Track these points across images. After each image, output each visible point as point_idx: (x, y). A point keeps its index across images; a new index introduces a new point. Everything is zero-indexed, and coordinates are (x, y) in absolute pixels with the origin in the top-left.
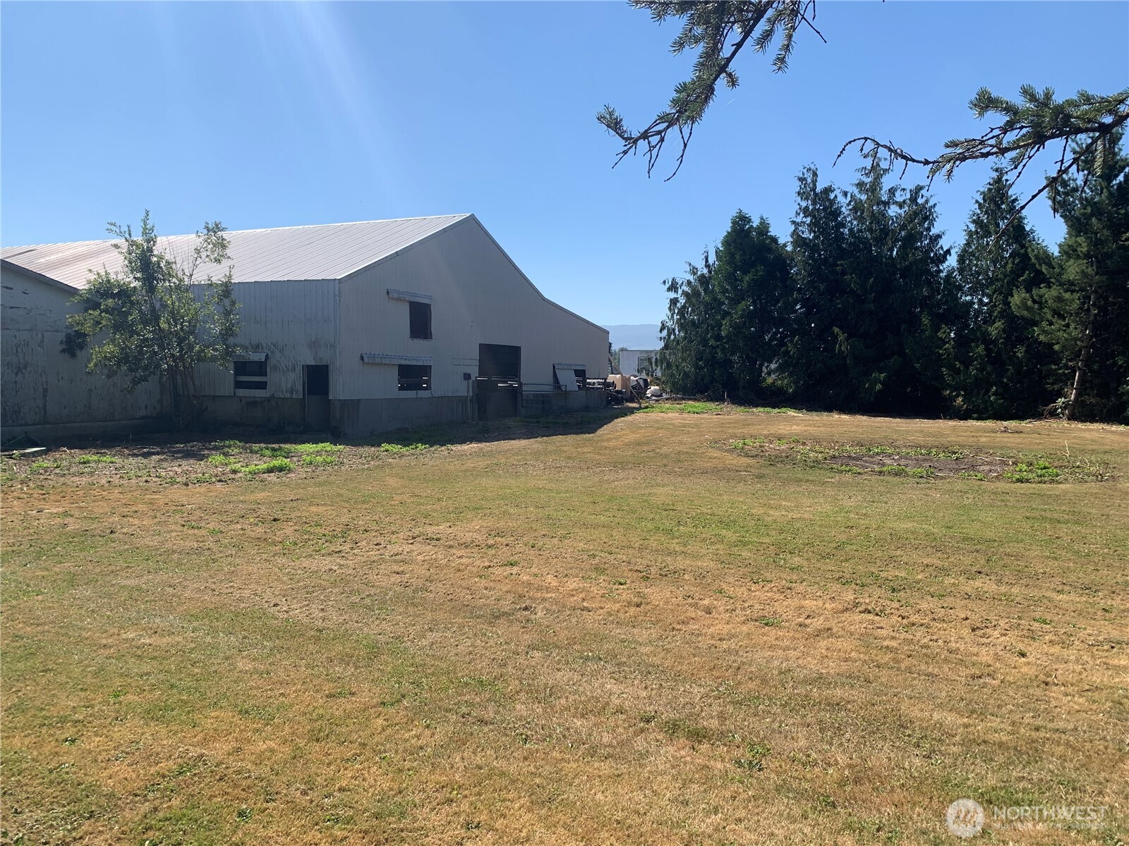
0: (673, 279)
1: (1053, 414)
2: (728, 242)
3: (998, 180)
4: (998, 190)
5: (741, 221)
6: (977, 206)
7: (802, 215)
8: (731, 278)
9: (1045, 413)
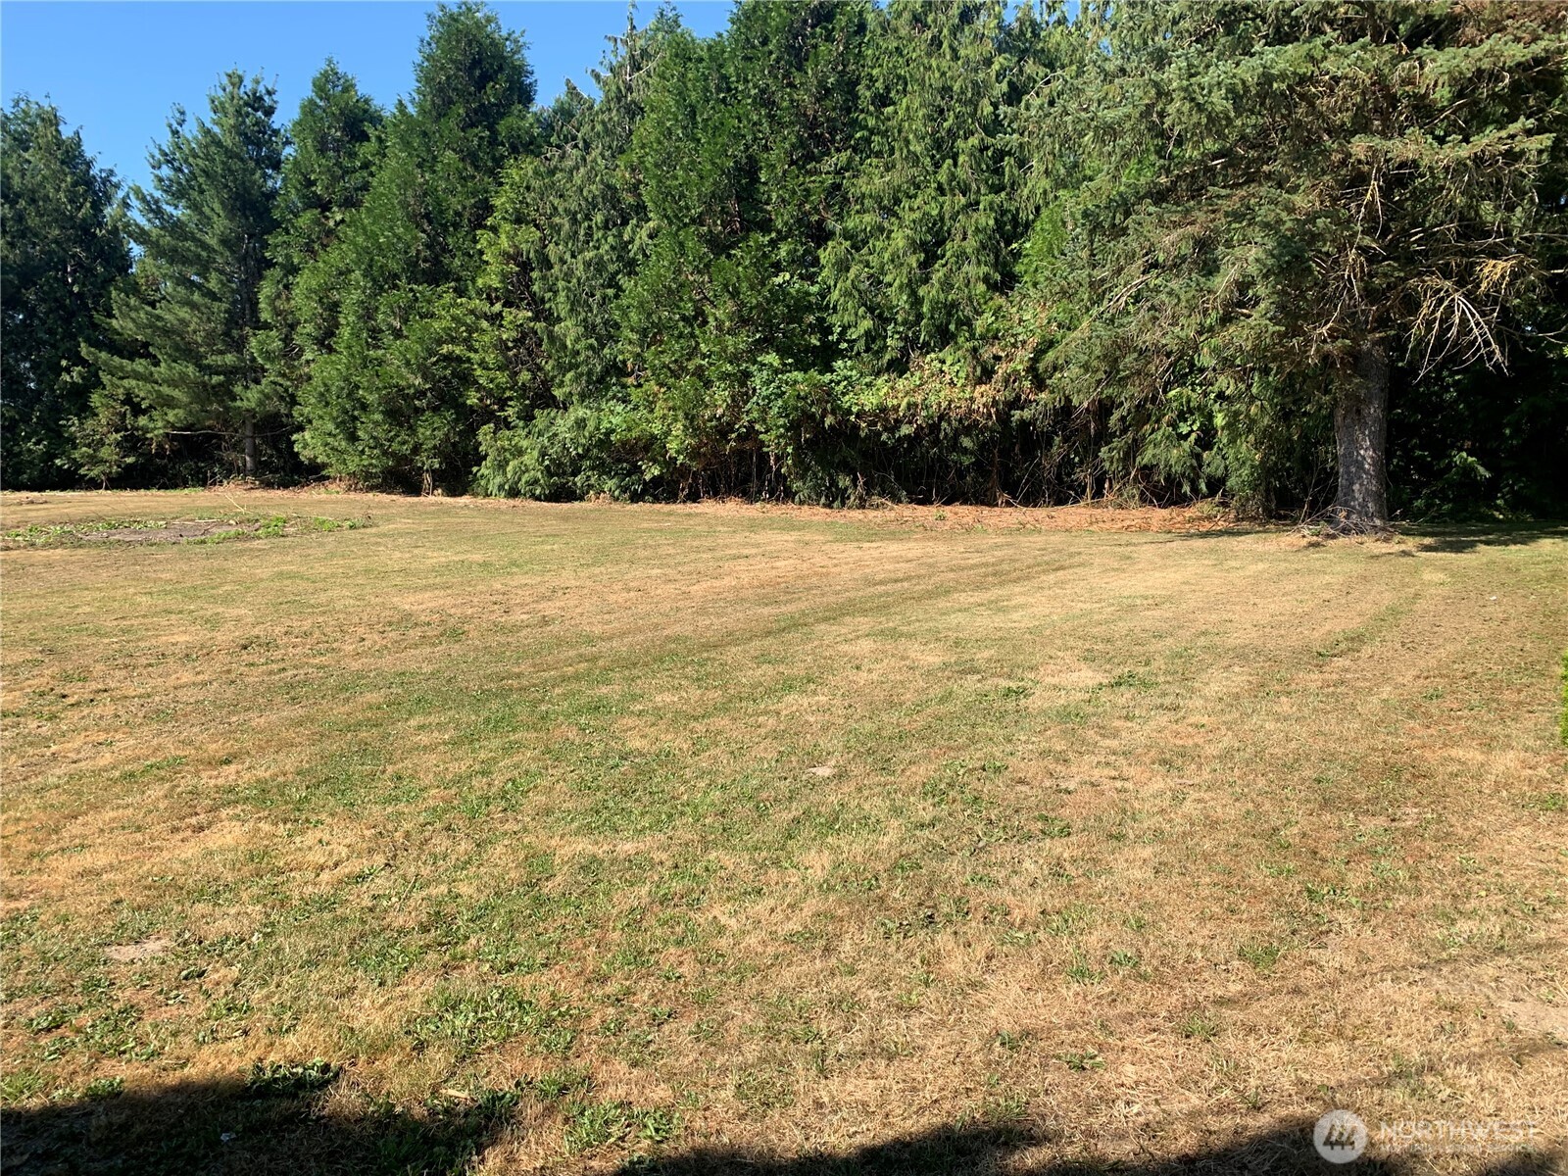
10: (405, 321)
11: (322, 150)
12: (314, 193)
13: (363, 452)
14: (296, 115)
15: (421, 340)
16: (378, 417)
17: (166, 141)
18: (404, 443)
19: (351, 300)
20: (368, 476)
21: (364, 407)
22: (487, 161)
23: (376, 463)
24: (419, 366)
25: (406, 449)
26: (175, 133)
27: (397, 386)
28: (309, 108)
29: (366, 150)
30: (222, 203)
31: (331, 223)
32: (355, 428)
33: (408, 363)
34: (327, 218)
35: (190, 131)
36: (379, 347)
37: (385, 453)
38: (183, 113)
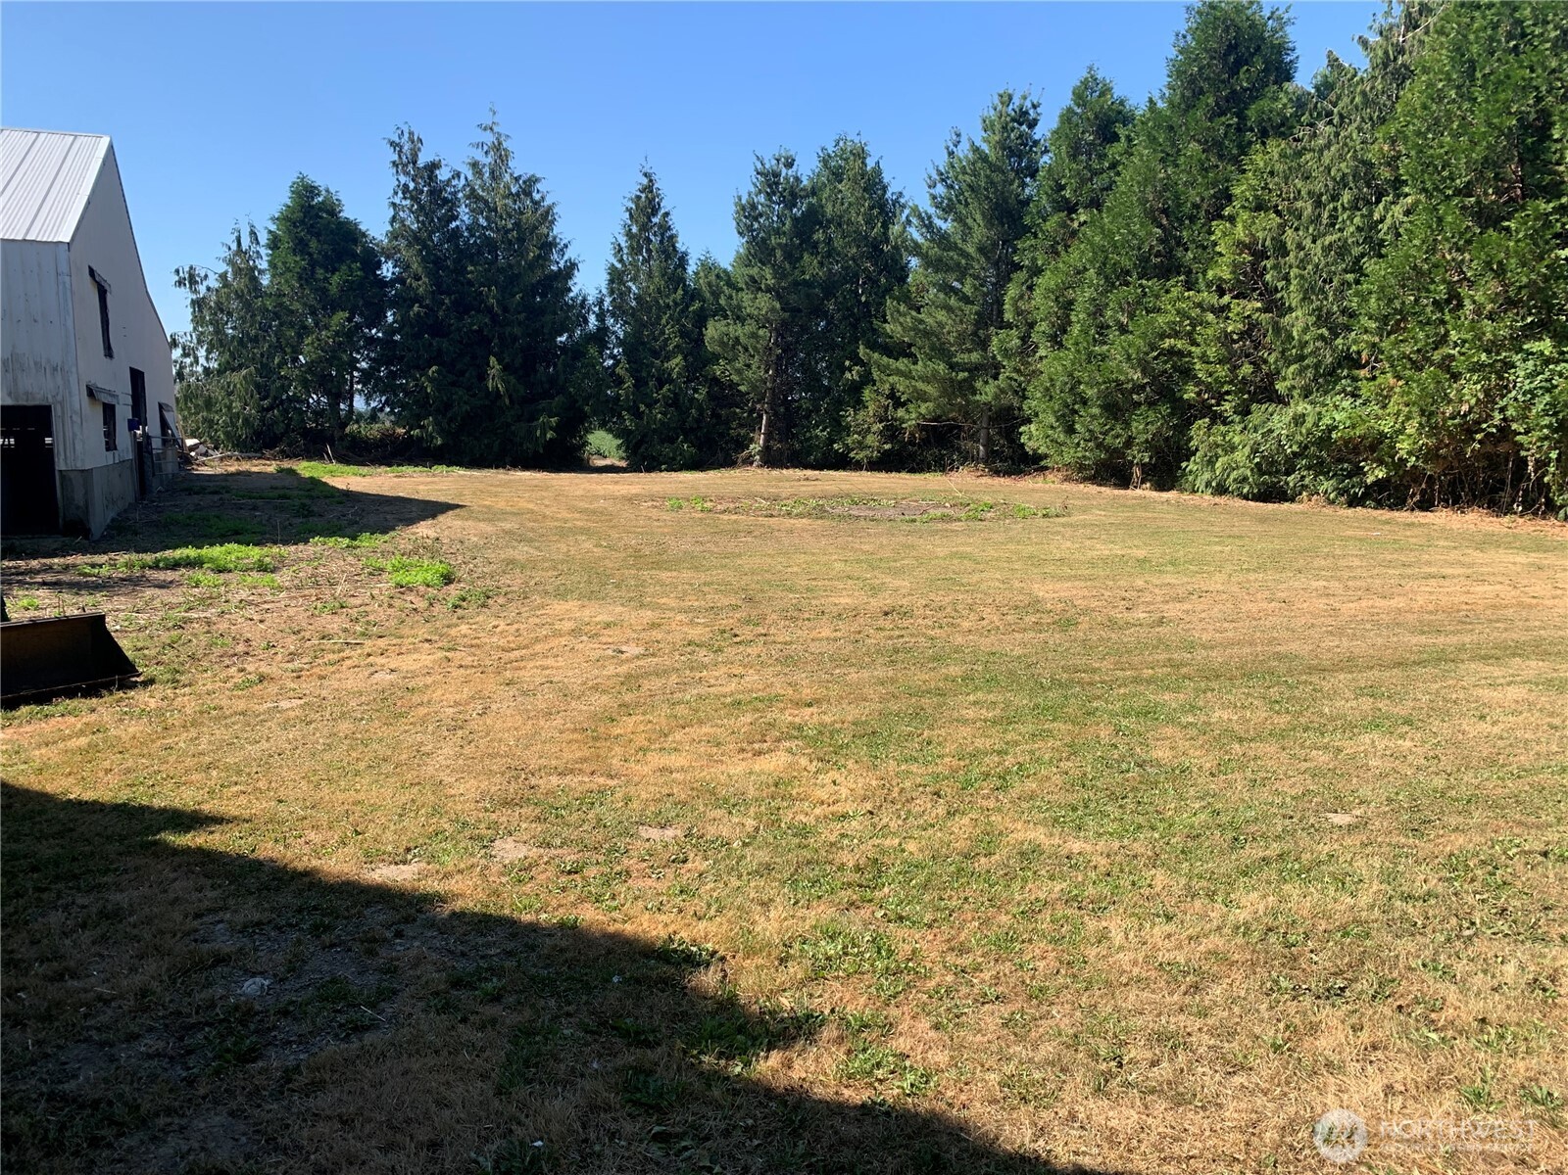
0: (191, 268)
1: (748, 461)
2: (287, 220)
3: (648, 188)
4: (651, 201)
5: (305, 192)
6: (627, 215)
7: (400, 195)
8: (306, 278)
9: (740, 460)
10: (1131, 316)
11: (1074, 156)
12: (1063, 197)
13: (1078, 444)
14: (1055, 124)
15: (1144, 336)
16: (1096, 411)
17: (942, 162)
18: (1118, 436)
19: (1083, 297)
20: (1081, 468)
21: (1084, 402)
22: (1231, 150)
23: (1091, 455)
24: (1139, 361)
25: (1119, 442)
26: (951, 154)
27: (1116, 381)
28: (1067, 117)
29: (1114, 151)
30: (983, 214)
31: (1076, 225)
32: (1074, 422)
33: (1129, 358)
34: (1072, 220)
35: (963, 151)
36: (1105, 343)
37: (1100, 446)
38: (958, 135)
